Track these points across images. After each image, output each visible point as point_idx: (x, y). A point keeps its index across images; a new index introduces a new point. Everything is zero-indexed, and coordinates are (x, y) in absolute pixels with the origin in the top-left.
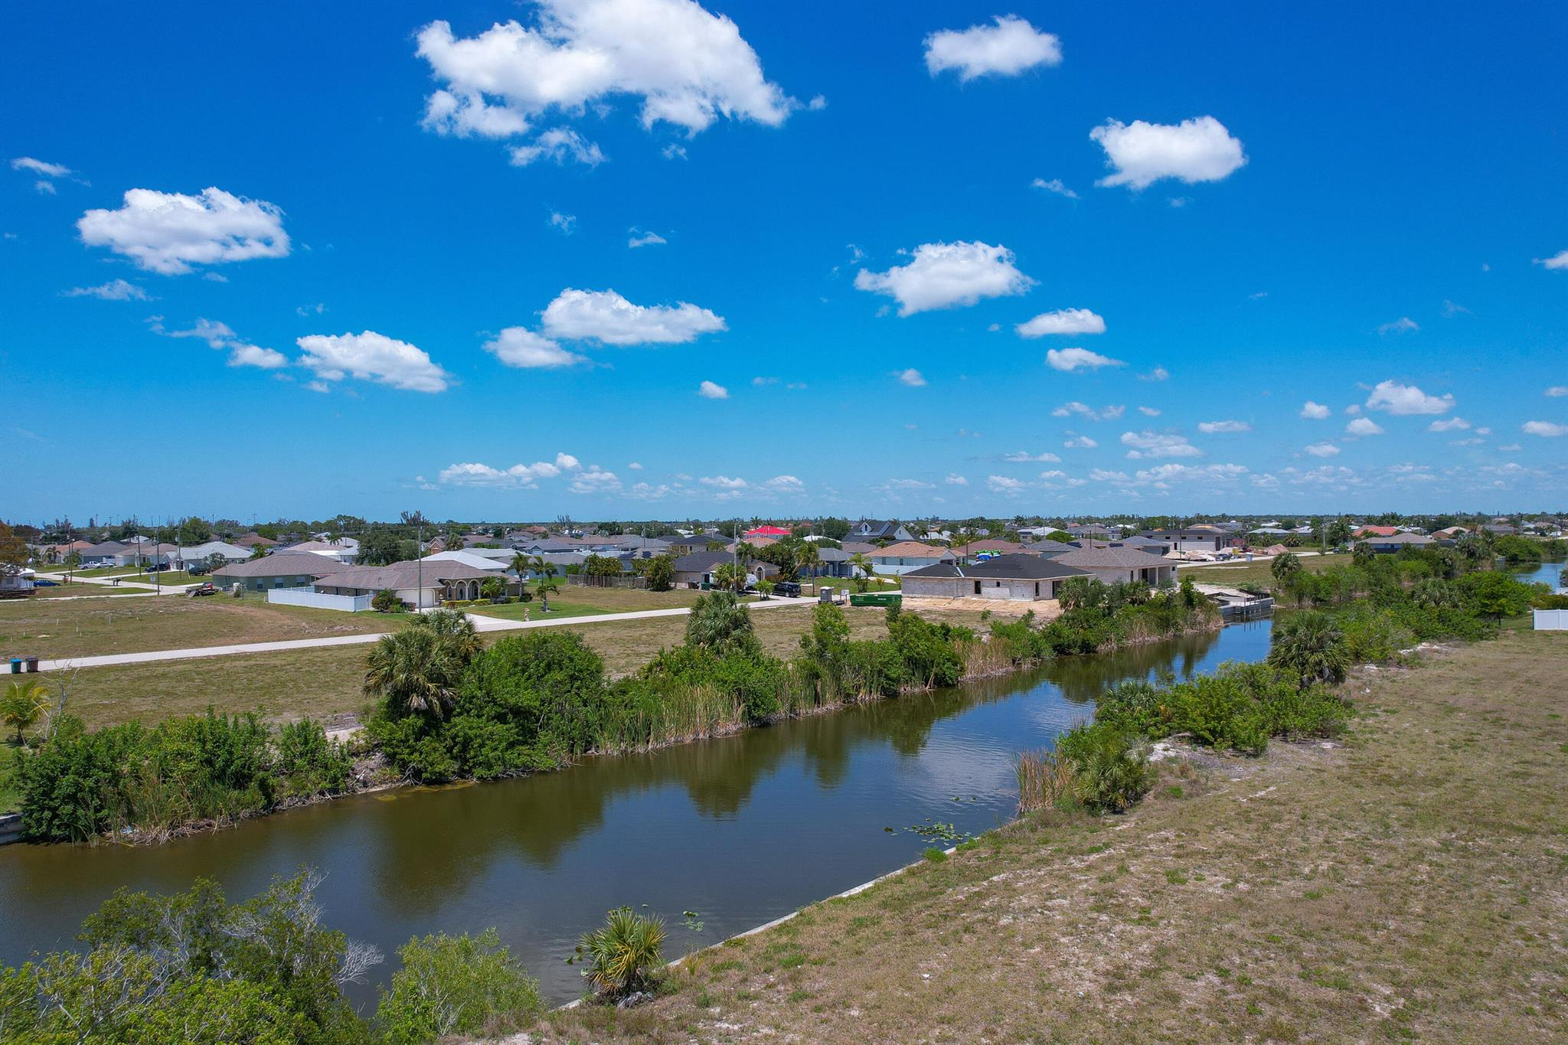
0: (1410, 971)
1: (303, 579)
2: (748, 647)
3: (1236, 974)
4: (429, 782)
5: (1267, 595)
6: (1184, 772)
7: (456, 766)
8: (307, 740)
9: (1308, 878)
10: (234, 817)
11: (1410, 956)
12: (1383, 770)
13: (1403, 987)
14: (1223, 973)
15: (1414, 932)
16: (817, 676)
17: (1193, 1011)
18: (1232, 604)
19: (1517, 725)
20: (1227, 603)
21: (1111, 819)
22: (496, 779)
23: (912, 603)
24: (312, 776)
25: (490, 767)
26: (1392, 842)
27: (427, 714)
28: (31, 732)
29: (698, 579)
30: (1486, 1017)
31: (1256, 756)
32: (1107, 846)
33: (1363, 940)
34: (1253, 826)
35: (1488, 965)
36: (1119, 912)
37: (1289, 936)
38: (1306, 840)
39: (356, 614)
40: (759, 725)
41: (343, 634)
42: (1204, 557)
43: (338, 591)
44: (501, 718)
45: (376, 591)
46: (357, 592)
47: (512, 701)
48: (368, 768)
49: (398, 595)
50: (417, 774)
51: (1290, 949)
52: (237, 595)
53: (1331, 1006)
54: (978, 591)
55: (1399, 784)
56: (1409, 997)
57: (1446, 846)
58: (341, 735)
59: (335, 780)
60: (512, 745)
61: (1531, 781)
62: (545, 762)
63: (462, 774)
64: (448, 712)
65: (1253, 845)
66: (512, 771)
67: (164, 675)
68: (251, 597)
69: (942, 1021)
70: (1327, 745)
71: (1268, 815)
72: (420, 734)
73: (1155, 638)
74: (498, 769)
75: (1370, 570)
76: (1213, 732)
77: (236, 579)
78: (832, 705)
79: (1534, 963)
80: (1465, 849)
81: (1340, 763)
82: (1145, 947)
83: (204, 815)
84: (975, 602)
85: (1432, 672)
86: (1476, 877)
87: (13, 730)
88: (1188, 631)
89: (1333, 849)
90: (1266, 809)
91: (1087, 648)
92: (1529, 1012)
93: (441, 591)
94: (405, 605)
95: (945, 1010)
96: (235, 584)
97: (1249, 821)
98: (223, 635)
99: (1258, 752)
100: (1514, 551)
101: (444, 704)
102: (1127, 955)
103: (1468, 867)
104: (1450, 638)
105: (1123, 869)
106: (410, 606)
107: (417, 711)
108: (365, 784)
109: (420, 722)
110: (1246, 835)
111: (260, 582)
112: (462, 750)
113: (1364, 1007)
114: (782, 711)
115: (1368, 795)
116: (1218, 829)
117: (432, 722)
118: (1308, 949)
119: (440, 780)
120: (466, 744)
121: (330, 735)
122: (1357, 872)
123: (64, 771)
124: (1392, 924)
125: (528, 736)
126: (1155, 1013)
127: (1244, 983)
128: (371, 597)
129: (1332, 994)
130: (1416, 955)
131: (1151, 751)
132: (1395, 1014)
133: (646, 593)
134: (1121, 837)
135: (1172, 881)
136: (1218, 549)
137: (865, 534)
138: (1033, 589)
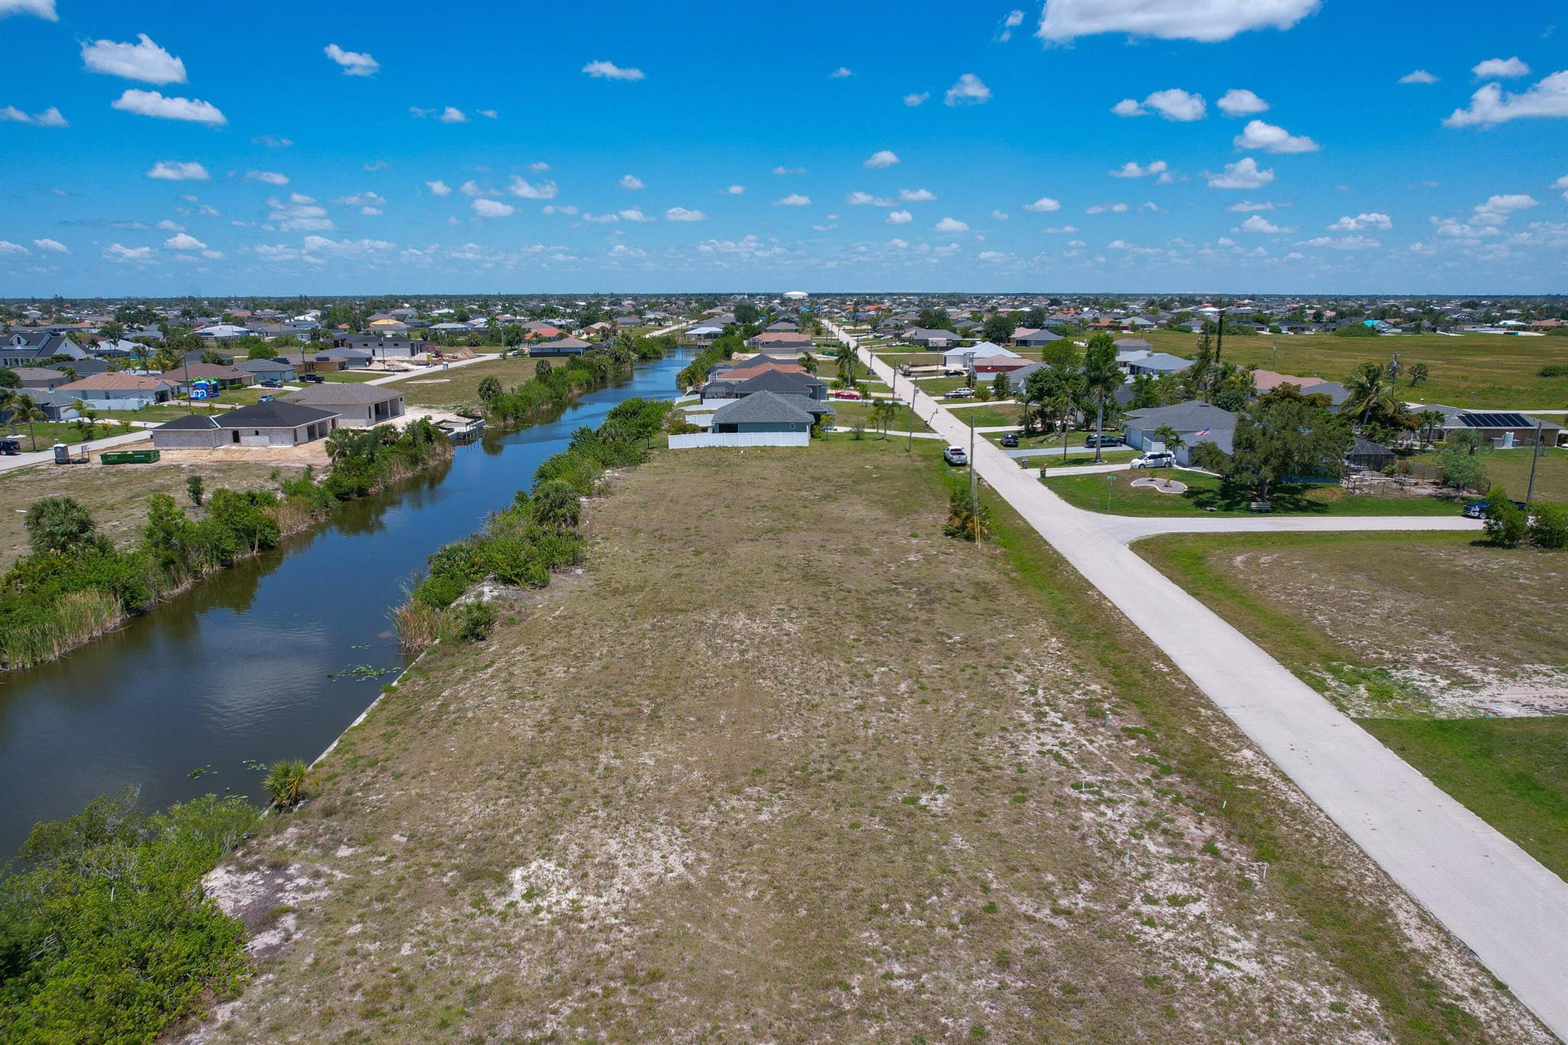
0: (653, 692)
2: (103, 546)
3: (588, 712)
5: (480, 418)
6: (511, 607)
9: (599, 659)
11: (652, 686)
12: (614, 585)
13: (652, 699)
14: (583, 713)
15: (651, 674)
16: (172, 562)
17: (579, 731)
18: (457, 430)
19: (671, 539)
20: (452, 430)
21: (482, 645)
23: (171, 456)
26: (630, 630)
30: (683, 703)
31: (544, 587)
32: (493, 662)
33: (632, 684)
34: (563, 635)
35: (680, 681)
36: (522, 695)
37: (604, 690)
38: (591, 638)
40: (136, 614)
42: (403, 366)
51: (605, 695)
53: (629, 715)
54: (236, 438)
55: (624, 593)
56: (655, 703)
57: (653, 626)
61: (683, 578)
65: (567, 646)
69: (477, 765)
70: (579, 571)
71: (567, 626)
73: (410, 474)
75: (550, 386)
76: (516, 575)
79: (695, 676)
80: (661, 627)
81: (590, 583)
82: (544, 710)
84: (237, 451)
85: (620, 498)
86: (669, 642)
88: (432, 463)
89: (605, 640)
90: (564, 623)
91: (362, 492)
92: (696, 696)
95: (474, 761)
97: (560, 632)
99: (544, 584)
100: (645, 350)
102: (539, 716)
103: (665, 637)
104: (624, 465)
105: (511, 674)
110: (561, 641)
113: (641, 712)
114: (152, 598)
115: (611, 604)
116: (546, 640)
118: (612, 693)
122: (620, 651)
124: (642, 673)
126: (565, 736)
127: (593, 714)
129: (627, 710)
130: (654, 685)
131: (482, 594)
132: (652, 711)
134: (497, 656)
135: (540, 675)
136: (413, 355)
137: (19, 348)
138: (292, 436)
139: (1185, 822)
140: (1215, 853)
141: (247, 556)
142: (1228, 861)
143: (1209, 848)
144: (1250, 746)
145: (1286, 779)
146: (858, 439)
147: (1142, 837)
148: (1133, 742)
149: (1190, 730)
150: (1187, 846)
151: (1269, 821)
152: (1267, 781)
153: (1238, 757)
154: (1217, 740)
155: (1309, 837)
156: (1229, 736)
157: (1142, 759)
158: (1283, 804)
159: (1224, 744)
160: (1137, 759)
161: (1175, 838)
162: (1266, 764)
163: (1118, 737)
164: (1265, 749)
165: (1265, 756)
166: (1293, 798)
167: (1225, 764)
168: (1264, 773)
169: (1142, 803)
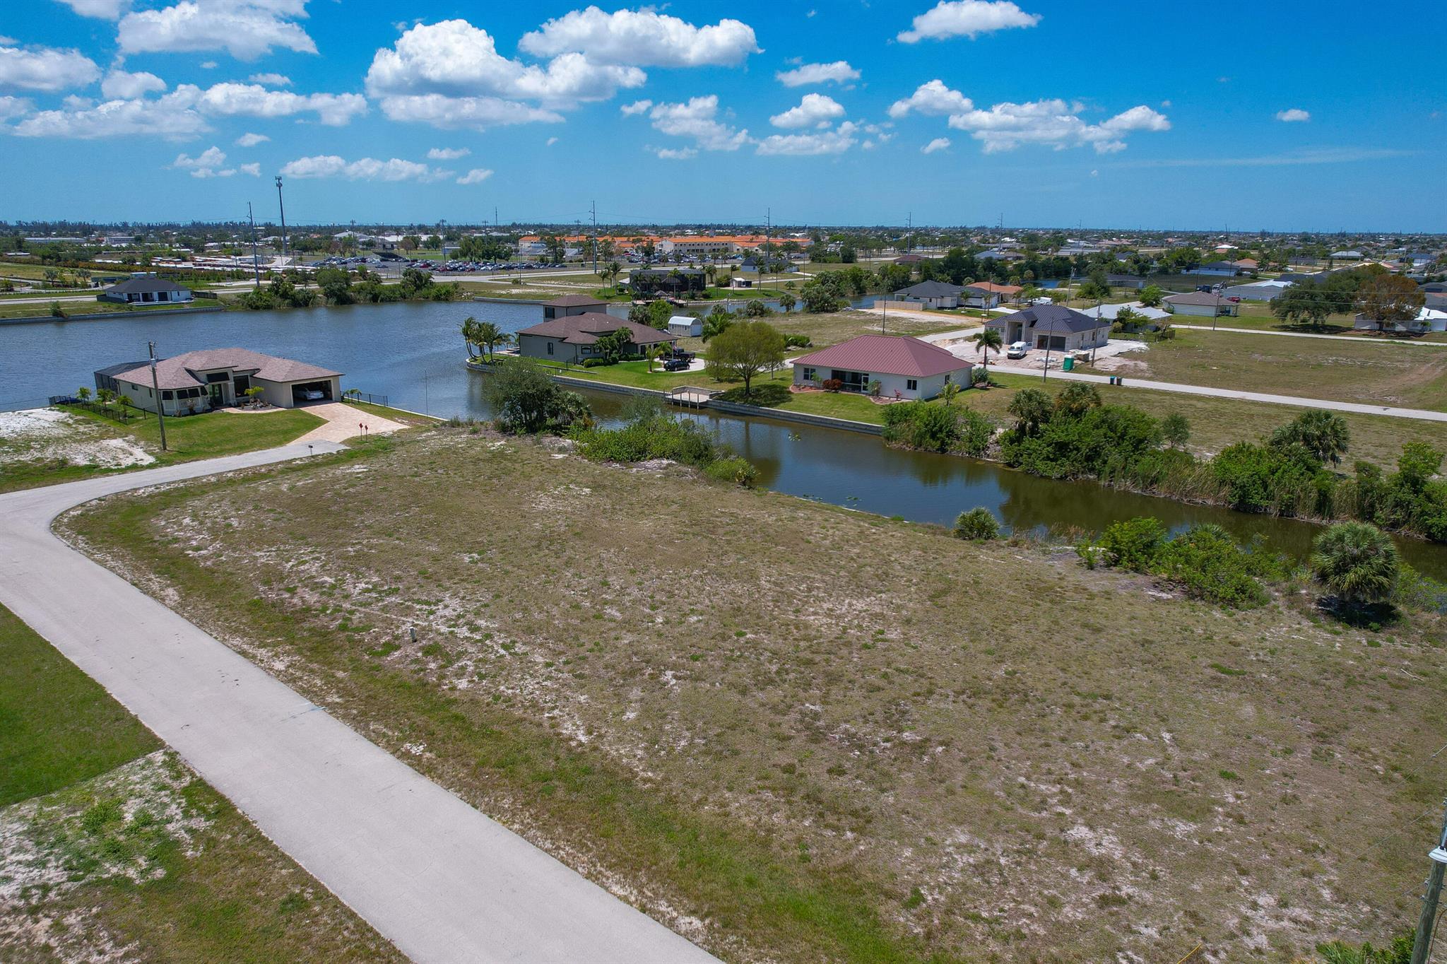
139: (312, 598)
140: (288, 590)
142: (280, 590)
143: (292, 591)
144: (278, 673)
145: (243, 653)
147: (336, 581)
148: (383, 641)
149: (340, 674)
150: (307, 586)
151: (255, 622)
152: (259, 647)
153: (287, 660)
154: (312, 671)
155: (226, 620)
156: (301, 678)
157: (367, 629)
158: (245, 634)
159: (303, 669)
160: (370, 627)
161: (316, 587)
162: (262, 661)
163: (397, 638)
164: (262, 674)
165: (264, 669)
166: (237, 641)
167: (299, 652)
168: (262, 653)
169: (347, 597)
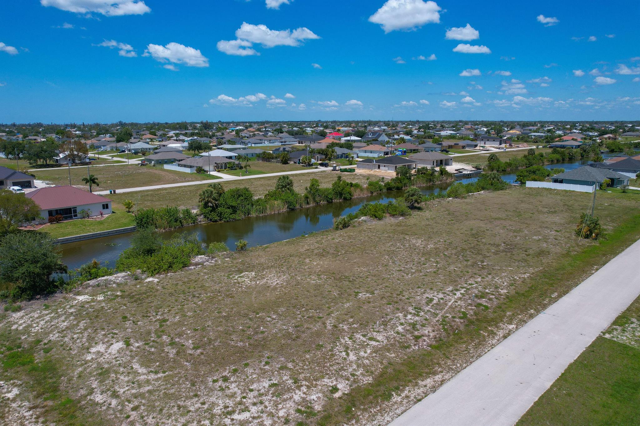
1: (173, 160)
2: (291, 190)
4: (213, 222)
5: (481, 169)
7: (219, 218)
8: (187, 212)
10: (175, 228)
16: (308, 198)
21: (339, 231)
22: (228, 221)
24: (189, 220)
25: (226, 219)
27: (213, 207)
28: (131, 210)
29: (297, 160)
38: (364, 235)
39: (191, 174)
40: (292, 210)
41: (189, 181)
42: (488, 148)
43: (185, 166)
44: (229, 208)
45: (197, 167)
46: (191, 167)
47: (231, 204)
48: (201, 218)
49: (203, 168)
50: (211, 220)
52: (154, 166)
54: (379, 168)
58: (194, 211)
59: (194, 221)
60: (231, 214)
62: (238, 218)
63: (220, 220)
64: (217, 206)
66: (231, 220)
67: (147, 195)
68: (159, 167)
70: (401, 218)
72: (211, 211)
74: (228, 219)
77: (153, 160)
78: (312, 205)
81: (397, 222)
83: (170, 227)
84: (375, 172)
87: (128, 209)
93: (215, 166)
94: (205, 171)
96: (153, 162)
98: (156, 182)
101: (216, 205)
104: (492, 190)
106: (207, 172)
107: (210, 206)
108: (200, 222)
109: (211, 209)
111: (160, 161)
112: (220, 215)
114: (298, 206)
115: (390, 228)
117: (214, 209)
119: (216, 221)
120: (221, 214)
121: (192, 211)
123: (144, 218)
125: (235, 212)
128: (195, 168)
133: (280, 164)
136: (500, 144)
137: (370, 136)
138: (394, 168)
139: (429, 329)
140: (417, 338)
141: (338, 201)
142: (417, 341)
143: (419, 336)
145: (505, 337)
146: (624, 192)
148: (473, 308)
150: (412, 333)
157: (462, 312)
163: (470, 305)
165: (517, 329)
169: (427, 319)
